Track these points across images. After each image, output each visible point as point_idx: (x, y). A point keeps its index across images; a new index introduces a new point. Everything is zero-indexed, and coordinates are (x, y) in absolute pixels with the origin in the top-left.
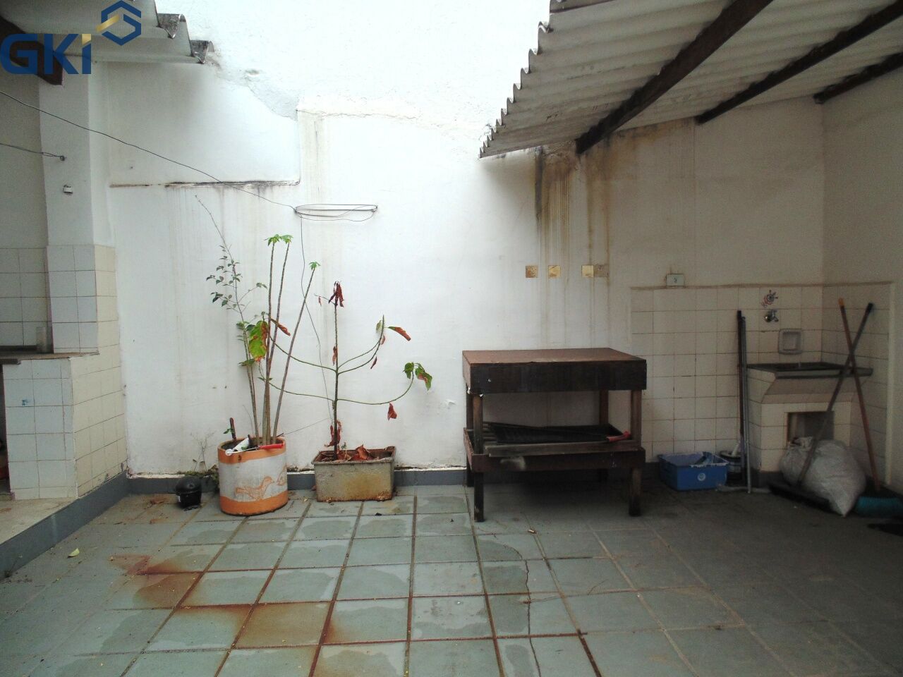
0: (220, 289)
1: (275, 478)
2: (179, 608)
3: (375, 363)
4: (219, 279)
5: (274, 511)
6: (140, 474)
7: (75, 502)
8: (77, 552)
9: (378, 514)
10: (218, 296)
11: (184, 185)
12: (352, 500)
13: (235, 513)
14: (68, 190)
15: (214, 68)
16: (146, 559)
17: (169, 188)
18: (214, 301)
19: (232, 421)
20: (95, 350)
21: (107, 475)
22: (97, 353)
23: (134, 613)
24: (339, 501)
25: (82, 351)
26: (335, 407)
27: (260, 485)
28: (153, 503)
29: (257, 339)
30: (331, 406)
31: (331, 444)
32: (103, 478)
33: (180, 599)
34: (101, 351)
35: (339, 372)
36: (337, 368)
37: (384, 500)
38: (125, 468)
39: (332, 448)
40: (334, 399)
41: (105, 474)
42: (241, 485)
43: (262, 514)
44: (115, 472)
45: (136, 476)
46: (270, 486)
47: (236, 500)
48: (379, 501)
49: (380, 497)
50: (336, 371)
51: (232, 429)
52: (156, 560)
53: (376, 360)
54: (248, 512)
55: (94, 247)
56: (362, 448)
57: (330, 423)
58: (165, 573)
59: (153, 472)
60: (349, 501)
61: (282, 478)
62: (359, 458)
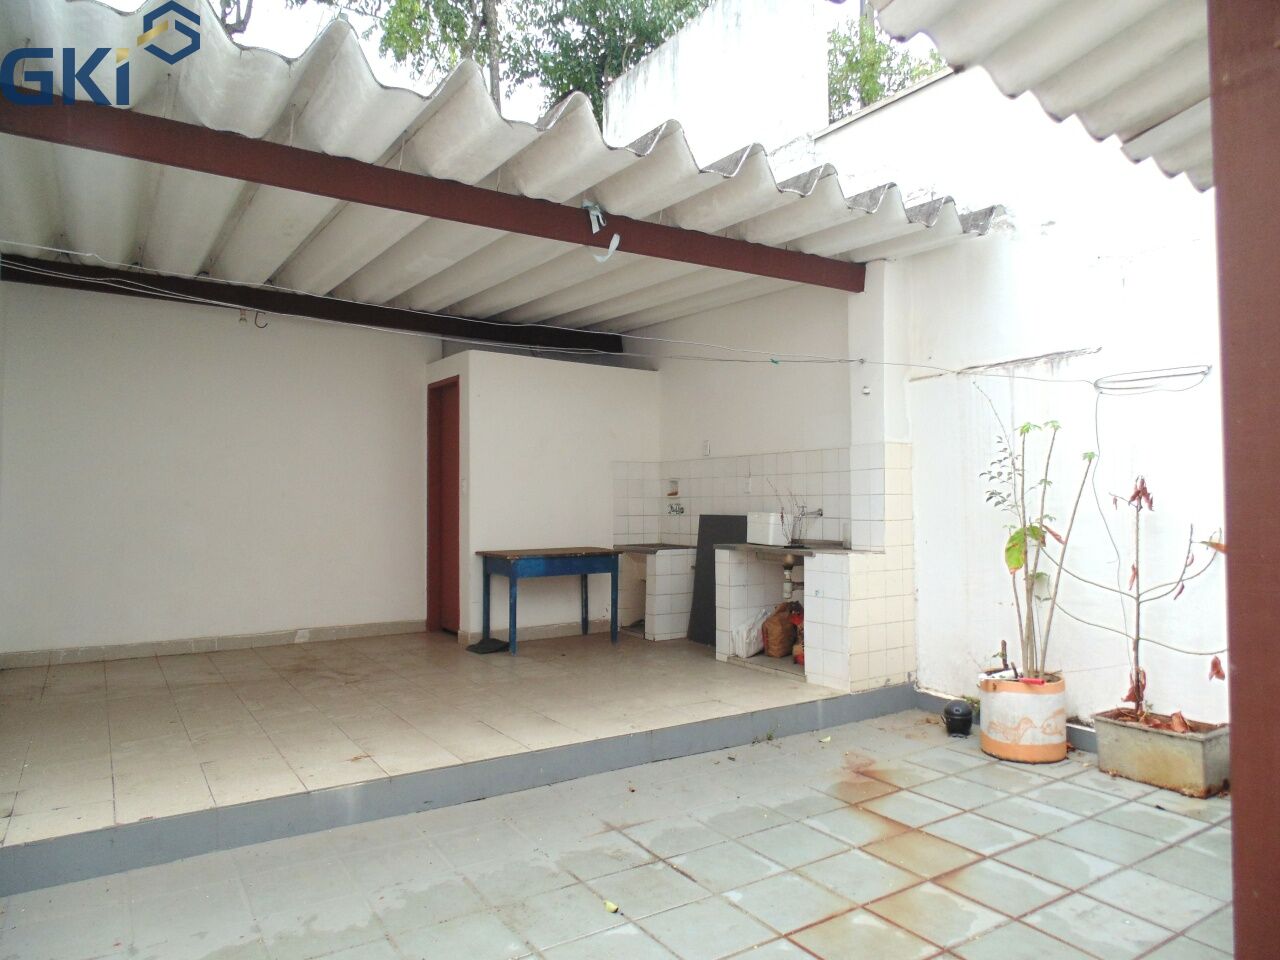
0: (995, 485)
1: (1038, 722)
2: (855, 806)
3: (1180, 592)
4: (996, 475)
5: (1034, 763)
6: (927, 689)
7: (845, 696)
8: (829, 739)
9: (1159, 807)
10: (992, 495)
11: (975, 370)
12: (1145, 783)
13: (988, 752)
14: (867, 391)
15: (1009, 231)
16: (872, 762)
17: (961, 376)
18: (988, 500)
19: (1004, 644)
20: (881, 549)
21: (888, 680)
22: (883, 552)
23: (821, 796)
24: (1128, 778)
25: (873, 549)
26: (1136, 648)
27: (1016, 725)
28: (928, 721)
29: (1017, 547)
30: (1131, 646)
31: (1129, 698)
32: (881, 683)
33: (861, 800)
34: (887, 550)
35: (1141, 600)
36: (1139, 596)
37: (1192, 796)
38: (912, 679)
39: (1132, 705)
40: (1134, 637)
41: (885, 678)
42: (995, 720)
43: (1018, 762)
44: (898, 679)
45: (923, 690)
46: (1029, 732)
47: (990, 735)
48: (1183, 794)
49: (1185, 790)
50: (1138, 599)
51: (1004, 655)
52: (879, 766)
53: (1183, 587)
54: (1003, 755)
55: (884, 446)
56: (1179, 716)
57: (1130, 669)
58: (873, 778)
59: (939, 689)
60: (1140, 782)
61: (1049, 725)
62: (1169, 727)
